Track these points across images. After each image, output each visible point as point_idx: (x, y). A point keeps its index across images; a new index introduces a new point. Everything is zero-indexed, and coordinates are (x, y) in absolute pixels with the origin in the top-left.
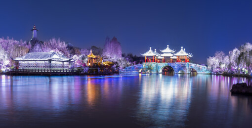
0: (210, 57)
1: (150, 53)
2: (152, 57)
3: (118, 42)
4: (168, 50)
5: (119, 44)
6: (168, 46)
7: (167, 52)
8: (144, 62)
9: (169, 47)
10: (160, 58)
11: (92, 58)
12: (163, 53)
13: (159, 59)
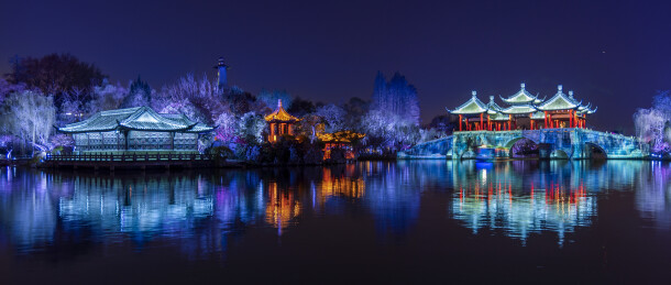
0: (642, 111)
1: (473, 107)
2: (477, 115)
3: (411, 86)
4: (523, 96)
5: (412, 89)
6: (523, 86)
7: (522, 102)
8: (458, 130)
9: (526, 89)
10: (500, 118)
11: (278, 122)
12: (508, 105)
13: (498, 122)
